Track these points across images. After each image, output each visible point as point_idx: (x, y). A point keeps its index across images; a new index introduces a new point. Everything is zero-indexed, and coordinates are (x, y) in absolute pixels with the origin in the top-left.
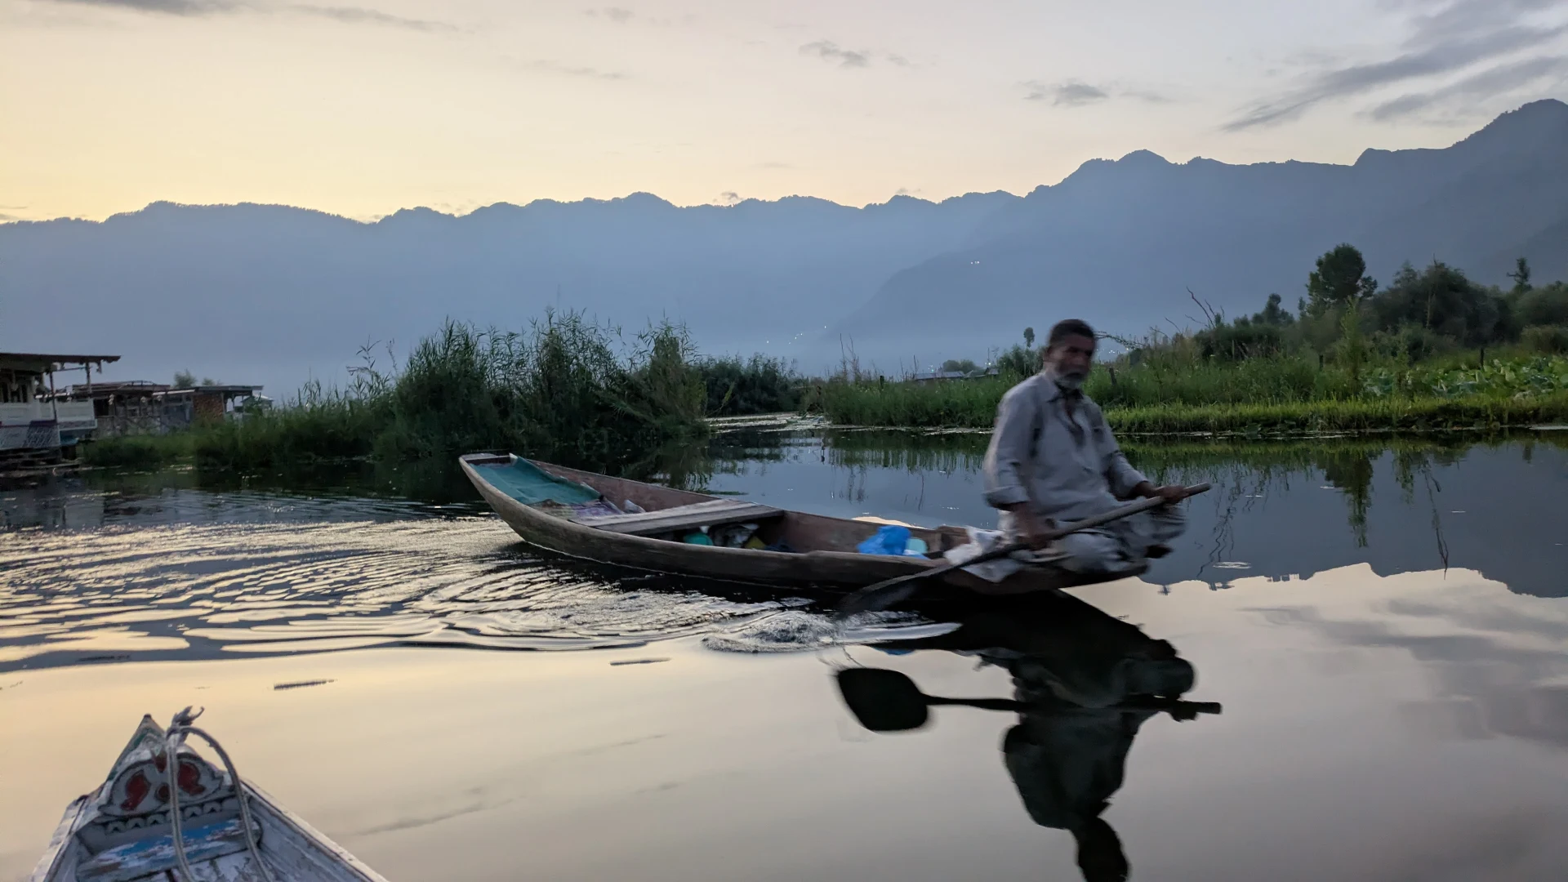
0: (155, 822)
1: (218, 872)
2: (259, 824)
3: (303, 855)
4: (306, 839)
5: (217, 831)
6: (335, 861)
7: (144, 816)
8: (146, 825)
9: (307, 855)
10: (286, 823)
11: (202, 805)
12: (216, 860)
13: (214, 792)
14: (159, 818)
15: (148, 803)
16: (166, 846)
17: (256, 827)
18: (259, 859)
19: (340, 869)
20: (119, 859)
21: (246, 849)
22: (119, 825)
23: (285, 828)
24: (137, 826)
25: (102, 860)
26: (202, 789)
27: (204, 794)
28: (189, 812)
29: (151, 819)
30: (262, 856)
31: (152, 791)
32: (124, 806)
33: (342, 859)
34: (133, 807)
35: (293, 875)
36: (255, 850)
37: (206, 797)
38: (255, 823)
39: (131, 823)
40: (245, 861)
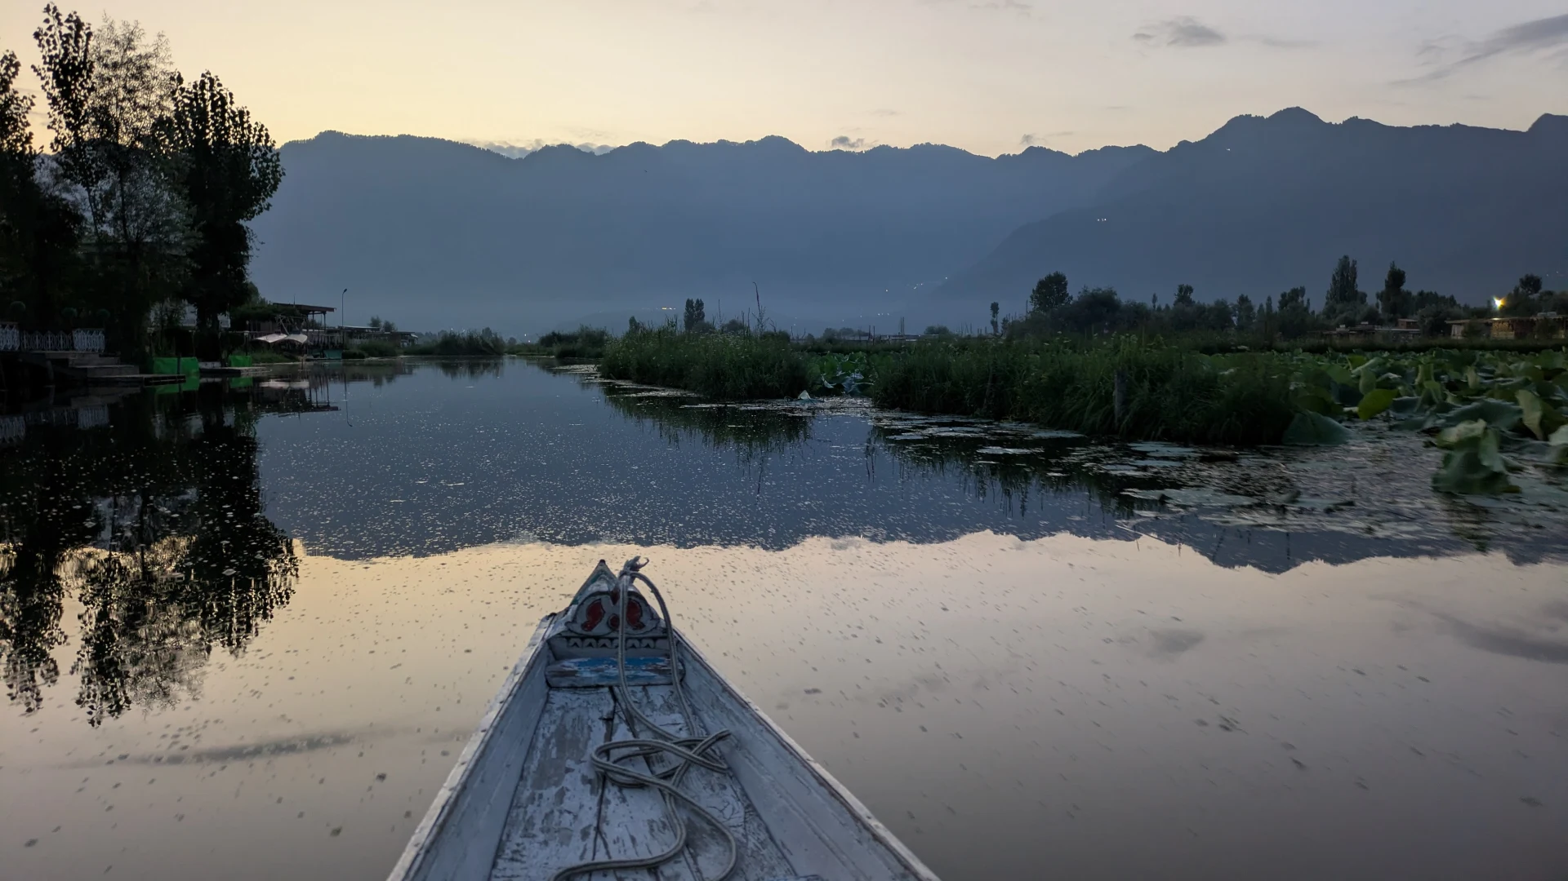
0: (604, 645)
1: (648, 698)
2: (683, 665)
3: (717, 697)
4: (722, 685)
5: (650, 663)
6: (744, 707)
7: (597, 638)
8: (597, 647)
9: (720, 698)
10: (705, 668)
11: (640, 640)
12: (647, 688)
13: (651, 630)
14: (607, 642)
15: (601, 628)
16: (611, 666)
17: (681, 668)
18: (681, 694)
19: (747, 715)
20: (576, 668)
21: (671, 684)
22: (578, 641)
23: (704, 672)
24: (590, 645)
25: (564, 666)
26: (642, 626)
27: (644, 630)
28: (630, 642)
29: (602, 642)
30: (684, 693)
31: (605, 619)
32: (584, 626)
33: (750, 707)
34: (591, 628)
35: (707, 713)
36: (679, 686)
37: (644, 633)
38: (680, 664)
39: (588, 641)
40: (670, 694)
